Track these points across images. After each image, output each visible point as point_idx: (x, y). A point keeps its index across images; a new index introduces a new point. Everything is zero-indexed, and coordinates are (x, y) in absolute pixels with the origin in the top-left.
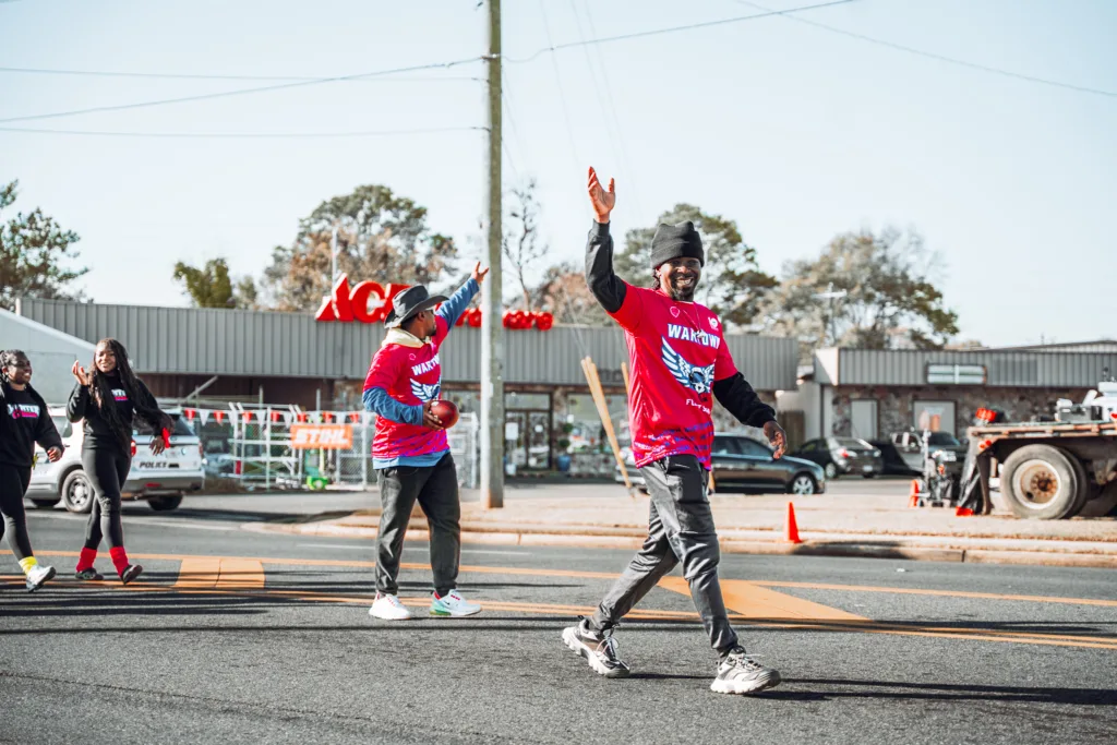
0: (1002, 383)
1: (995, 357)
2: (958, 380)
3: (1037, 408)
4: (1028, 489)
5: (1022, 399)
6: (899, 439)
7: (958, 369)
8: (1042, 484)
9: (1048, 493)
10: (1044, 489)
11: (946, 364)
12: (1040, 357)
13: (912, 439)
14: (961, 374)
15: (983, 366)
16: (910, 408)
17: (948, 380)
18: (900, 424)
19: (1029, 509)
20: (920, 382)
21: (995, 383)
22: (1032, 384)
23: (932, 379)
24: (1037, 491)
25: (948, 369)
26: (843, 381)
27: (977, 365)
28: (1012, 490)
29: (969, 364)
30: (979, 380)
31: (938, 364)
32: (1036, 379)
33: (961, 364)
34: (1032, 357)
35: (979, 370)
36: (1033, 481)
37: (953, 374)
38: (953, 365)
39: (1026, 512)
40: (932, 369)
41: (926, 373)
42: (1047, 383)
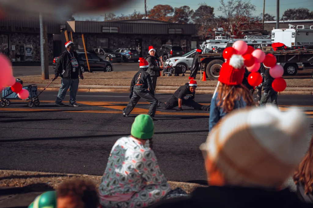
0: (123, 33)
1: (121, 24)
2: (111, 31)
3: (131, 40)
4: (213, 72)
5: (127, 37)
6: (97, 50)
7: (111, 28)
8: (218, 70)
9: (219, 73)
10: (218, 72)
11: (107, 26)
12: (134, 24)
13: (101, 51)
14: (112, 30)
15: (118, 27)
16: (96, 40)
17: (108, 31)
18: (93, 45)
19: (215, 77)
20: (100, 32)
21: (121, 33)
22: (132, 33)
23: (103, 31)
24: (216, 72)
25: (108, 28)
26: (77, 31)
27: (116, 27)
28: (210, 72)
29: (114, 27)
30: (117, 32)
31: (105, 26)
32: (133, 32)
33: (112, 27)
34: (132, 25)
35: (117, 28)
36: (214, 69)
37: (110, 30)
38: (110, 27)
39: (214, 78)
40: (104, 28)
41: (102, 29)
42: (136, 33)
